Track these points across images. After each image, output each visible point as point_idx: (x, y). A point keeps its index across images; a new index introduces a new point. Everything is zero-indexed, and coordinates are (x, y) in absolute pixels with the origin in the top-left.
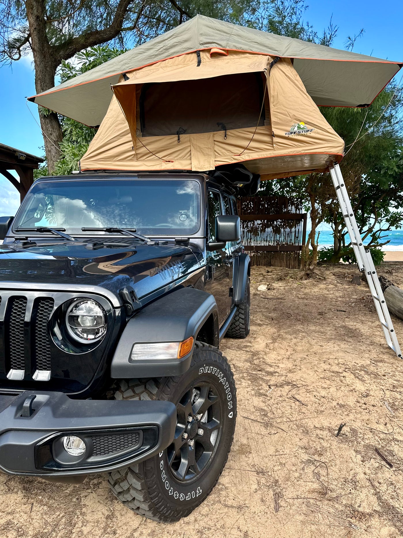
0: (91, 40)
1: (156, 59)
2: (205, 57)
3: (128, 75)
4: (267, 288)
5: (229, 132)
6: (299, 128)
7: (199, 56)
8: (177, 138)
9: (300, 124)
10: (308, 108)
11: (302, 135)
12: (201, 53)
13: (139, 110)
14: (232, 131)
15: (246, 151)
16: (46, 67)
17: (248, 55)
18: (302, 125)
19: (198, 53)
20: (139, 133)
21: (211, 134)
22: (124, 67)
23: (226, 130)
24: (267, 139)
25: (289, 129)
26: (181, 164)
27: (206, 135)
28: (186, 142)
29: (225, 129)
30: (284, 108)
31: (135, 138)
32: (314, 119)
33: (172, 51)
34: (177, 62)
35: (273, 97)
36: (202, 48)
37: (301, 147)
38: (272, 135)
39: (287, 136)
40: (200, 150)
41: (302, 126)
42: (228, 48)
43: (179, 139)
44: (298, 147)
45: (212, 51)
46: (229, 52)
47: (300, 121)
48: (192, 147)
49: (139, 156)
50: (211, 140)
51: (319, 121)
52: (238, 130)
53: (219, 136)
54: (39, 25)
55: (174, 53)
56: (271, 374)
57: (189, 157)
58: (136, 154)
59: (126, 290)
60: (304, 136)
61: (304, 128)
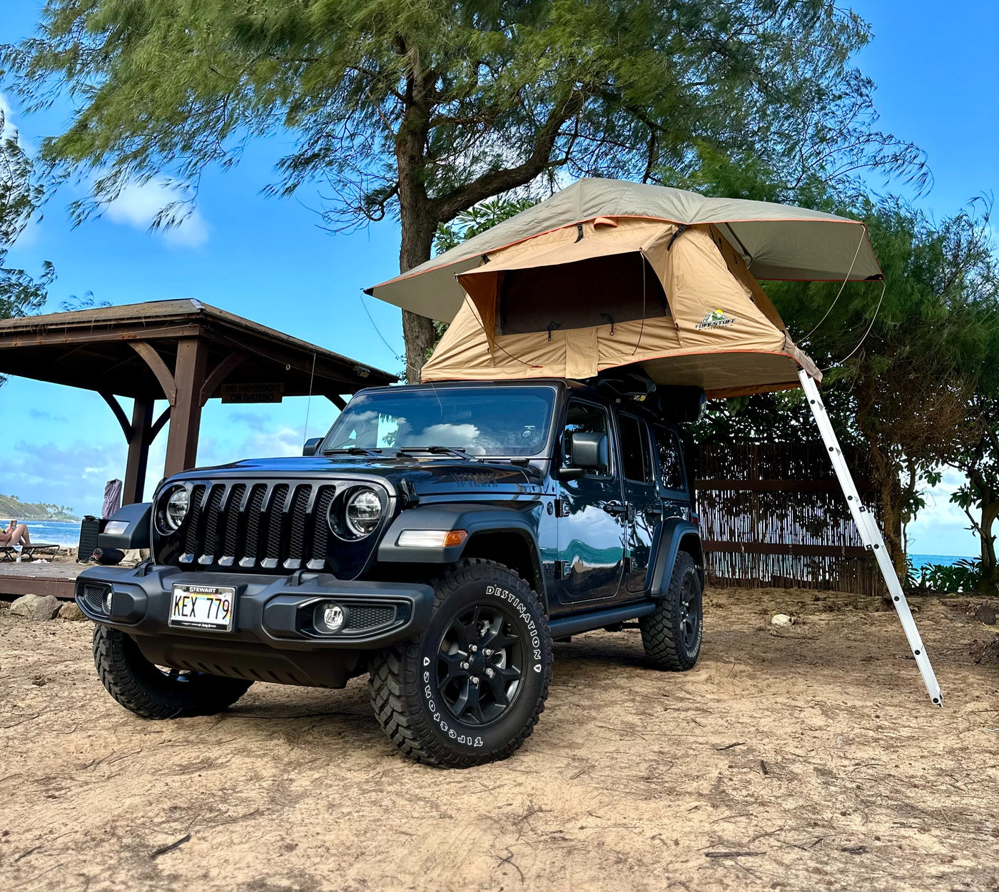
1: (525, 236)
2: (588, 230)
3: (490, 258)
4: (790, 620)
5: (617, 326)
6: (715, 317)
7: (580, 229)
8: (547, 336)
9: (716, 312)
10: (727, 290)
11: (720, 328)
12: (584, 226)
14: (622, 324)
15: (638, 350)
16: (418, 232)
18: (720, 314)
19: (580, 226)
20: (499, 330)
21: (594, 328)
22: (484, 247)
23: (613, 323)
24: (670, 334)
25: (699, 319)
26: (553, 370)
27: (587, 330)
28: (560, 340)
29: (612, 321)
30: (692, 292)
31: (492, 339)
32: (736, 305)
33: (545, 224)
34: (551, 239)
36: (585, 218)
37: (719, 343)
38: (676, 329)
39: (697, 329)
40: (579, 351)
41: (719, 316)
42: (616, 215)
43: (550, 337)
44: (714, 343)
45: (597, 222)
46: (618, 221)
47: (717, 309)
48: (568, 347)
49: (497, 360)
50: (593, 336)
51: (745, 308)
52: (630, 323)
53: (604, 331)
55: (549, 227)
56: (682, 699)
57: (563, 359)
58: (493, 358)
59: (403, 482)
60: (722, 328)
61: (721, 318)
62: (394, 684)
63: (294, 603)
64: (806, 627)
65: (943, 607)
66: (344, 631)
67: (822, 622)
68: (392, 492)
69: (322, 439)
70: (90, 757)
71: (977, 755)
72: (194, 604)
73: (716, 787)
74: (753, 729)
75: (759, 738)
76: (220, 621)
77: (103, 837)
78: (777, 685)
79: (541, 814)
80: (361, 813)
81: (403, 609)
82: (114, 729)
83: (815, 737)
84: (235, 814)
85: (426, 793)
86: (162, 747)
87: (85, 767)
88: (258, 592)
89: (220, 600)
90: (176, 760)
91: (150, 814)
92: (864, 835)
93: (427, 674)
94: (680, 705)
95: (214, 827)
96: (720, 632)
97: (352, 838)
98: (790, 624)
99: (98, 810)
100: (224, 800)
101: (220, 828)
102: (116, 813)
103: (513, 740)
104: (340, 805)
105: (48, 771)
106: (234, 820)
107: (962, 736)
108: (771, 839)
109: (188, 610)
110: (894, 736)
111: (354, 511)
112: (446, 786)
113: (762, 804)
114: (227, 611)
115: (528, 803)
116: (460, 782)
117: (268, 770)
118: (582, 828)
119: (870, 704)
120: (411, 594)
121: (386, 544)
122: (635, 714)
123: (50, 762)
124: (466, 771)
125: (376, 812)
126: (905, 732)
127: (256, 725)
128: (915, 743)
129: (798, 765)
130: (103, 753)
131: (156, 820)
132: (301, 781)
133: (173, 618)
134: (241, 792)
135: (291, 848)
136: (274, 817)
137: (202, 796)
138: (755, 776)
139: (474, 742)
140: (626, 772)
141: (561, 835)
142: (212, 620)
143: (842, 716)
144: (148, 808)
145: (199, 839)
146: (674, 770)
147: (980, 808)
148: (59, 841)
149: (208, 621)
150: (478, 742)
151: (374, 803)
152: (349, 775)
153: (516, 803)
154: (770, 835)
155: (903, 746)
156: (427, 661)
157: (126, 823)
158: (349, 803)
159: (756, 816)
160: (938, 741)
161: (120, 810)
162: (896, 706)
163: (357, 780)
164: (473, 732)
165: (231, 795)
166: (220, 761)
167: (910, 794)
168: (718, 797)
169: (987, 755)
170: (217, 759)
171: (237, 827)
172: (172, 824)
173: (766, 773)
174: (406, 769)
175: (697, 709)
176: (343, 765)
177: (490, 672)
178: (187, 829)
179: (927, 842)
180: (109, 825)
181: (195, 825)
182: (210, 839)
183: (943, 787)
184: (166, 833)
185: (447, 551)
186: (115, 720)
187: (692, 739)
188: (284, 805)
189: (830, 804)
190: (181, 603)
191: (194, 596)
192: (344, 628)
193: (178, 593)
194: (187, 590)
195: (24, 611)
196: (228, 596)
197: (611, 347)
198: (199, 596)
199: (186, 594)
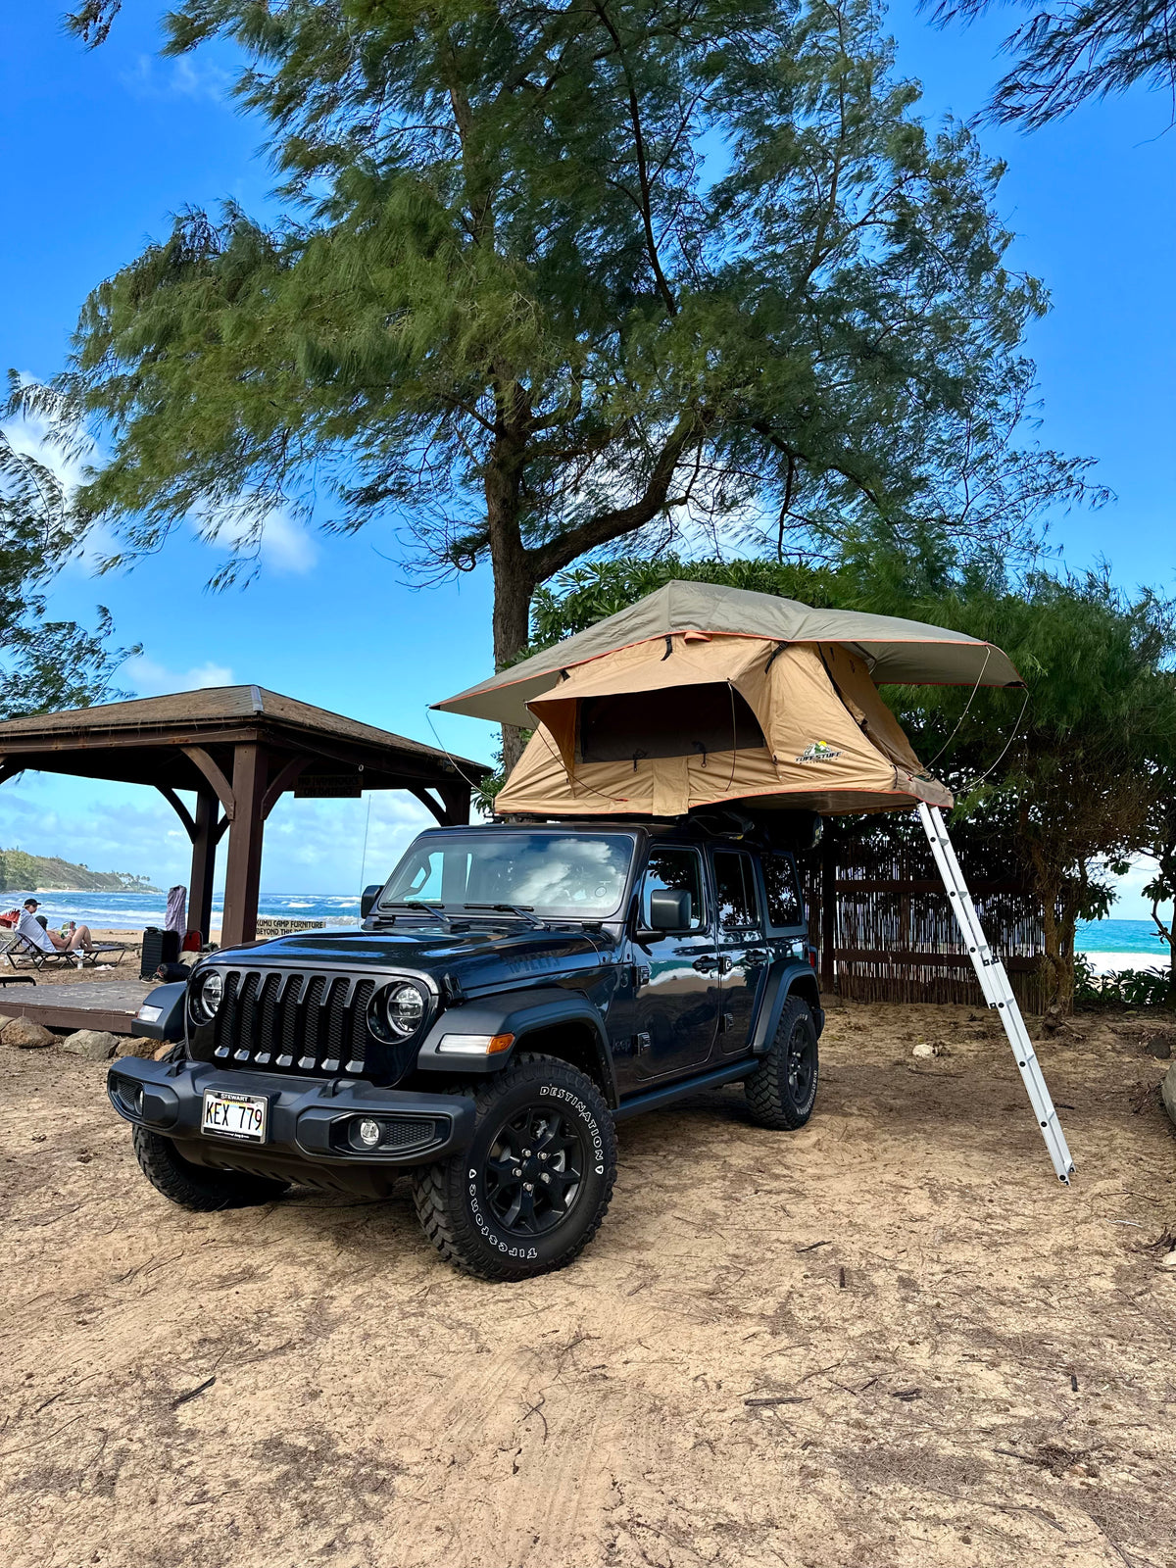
0: (602, 531)
1: (608, 649)
2: (679, 644)
3: (569, 672)
4: (934, 1052)
5: (709, 756)
6: (818, 750)
7: (669, 643)
8: (632, 765)
9: (820, 743)
10: (831, 718)
11: (823, 761)
12: (673, 639)
14: (715, 755)
15: (735, 784)
16: (513, 592)
17: (740, 640)
18: (823, 746)
19: (668, 638)
20: (579, 757)
21: (684, 758)
22: (563, 661)
23: (705, 753)
24: (767, 767)
25: (803, 752)
26: (639, 804)
27: (676, 760)
28: (645, 771)
29: (704, 751)
30: (793, 720)
31: (570, 768)
32: (841, 736)
33: (631, 636)
34: (637, 653)
35: (777, 702)
36: (675, 631)
37: (821, 780)
38: (775, 762)
39: (798, 762)
40: (668, 783)
41: (822, 748)
42: (709, 631)
43: (635, 767)
44: (817, 779)
45: (687, 636)
46: (712, 637)
47: (821, 740)
48: (655, 779)
49: (578, 792)
50: (683, 768)
51: (851, 739)
52: (724, 753)
53: (695, 762)
54: (506, 516)
55: (635, 639)
56: (777, 1177)
57: (650, 793)
58: (574, 790)
59: (447, 977)
60: (826, 762)
61: (825, 751)
62: (437, 1198)
63: (327, 1117)
64: (951, 1061)
65: (1113, 1035)
66: (381, 1148)
67: (970, 1054)
68: (435, 989)
69: (382, 887)
70: (128, 1264)
71: (1084, 1258)
72: (226, 1112)
73: (783, 1306)
74: (846, 1220)
75: (849, 1233)
76: (253, 1132)
77: (127, 1379)
78: (894, 1149)
79: (587, 1342)
80: (395, 1347)
81: (442, 1125)
82: (156, 1225)
83: (912, 1232)
84: (265, 1348)
85: (468, 1317)
86: (205, 1249)
87: (121, 1278)
88: (292, 1101)
89: (253, 1110)
90: (216, 1269)
91: (179, 1349)
92: (926, 1372)
93: (474, 1186)
94: (775, 1185)
95: (241, 1365)
96: (852, 1067)
97: (379, 1382)
98: (933, 1055)
99: (126, 1343)
100: (257, 1328)
101: (248, 1366)
102: (143, 1348)
103: (572, 1248)
104: (377, 1335)
105: (81, 1286)
106: (262, 1356)
107: (1077, 1229)
108: (824, 1379)
109: (220, 1118)
110: (1000, 1228)
111: (396, 1007)
112: (492, 1306)
113: (827, 1330)
114: (260, 1121)
115: (577, 1329)
116: (508, 1301)
117: (310, 1284)
118: (626, 1363)
119: (988, 1181)
120: (450, 1109)
121: (427, 1049)
122: (721, 1198)
123: (83, 1273)
124: (519, 1284)
125: (409, 1346)
126: (1016, 1223)
127: (308, 1218)
128: (1021, 1239)
129: (882, 1272)
130: (142, 1258)
131: (184, 1357)
132: (343, 1299)
133: (206, 1125)
134: (277, 1315)
135: (315, 1395)
136: (305, 1351)
137: (236, 1322)
138: (829, 1290)
139: (527, 1254)
140: (692, 1284)
141: (603, 1372)
142: (245, 1130)
143: (953, 1198)
144: (177, 1341)
145: (224, 1382)
146: (744, 1281)
147: (1064, 1333)
148: (82, 1385)
149: (241, 1131)
150: (532, 1254)
151: (412, 1332)
152: (393, 1291)
153: (562, 1330)
154: (822, 1372)
155: (1007, 1244)
156: (473, 1173)
157: (151, 1361)
158: (385, 1332)
159: (816, 1347)
160: (1049, 1236)
161: (148, 1343)
162: (1016, 1184)
163: (401, 1298)
164: (525, 1243)
165: (266, 1320)
166: (261, 1271)
167: (994, 1315)
168: (782, 1321)
169: (1096, 1257)
170: (259, 1267)
171: (264, 1366)
172: (199, 1362)
173: (842, 1285)
174: (455, 1283)
175: (792, 1191)
176: (390, 1276)
177: (546, 1177)
178: (213, 1368)
179: (990, 1382)
180: (134, 1365)
181: (223, 1362)
182: (234, 1382)
183: (1032, 1305)
184: (192, 1374)
185: (492, 1057)
186: (158, 1213)
187: (774, 1235)
188: (318, 1335)
189: (900, 1329)
190: (213, 1110)
191: (226, 1103)
192: (381, 1145)
193: (210, 1099)
194: (219, 1096)
195: (79, 1049)
196: (261, 1106)
197: (703, 780)
198: (231, 1104)
199: (218, 1101)
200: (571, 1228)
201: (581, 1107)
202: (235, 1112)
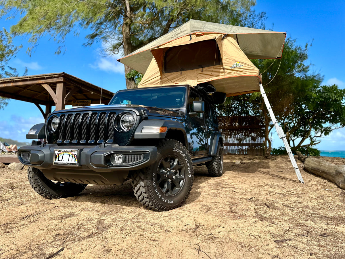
1: (172, 39)
2: (194, 37)
5: (204, 69)
6: (236, 65)
7: (191, 36)
9: (237, 63)
11: (238, 68)
12: (192, 35)
13: (164, 62)
14: (205, 68)
15: (211, 76)
17: (212, 34)
18: (238, 63)
20: (164, 71)
21: (196, 70)
23: (202, 68)
24: (222, 71)
25: (232, 65)
26: (182, 84)
27: (193, 70)
28: (184, 75)
30: (229, 56)
31: (161, 74)
32: (243, 60)
33: (179, 35)
34: (181, 40)
35: (224, 52)
36: (192, 33)
37: (238, 73)
38: (224, 69)
39: (231, 69)
40: (191, 77)
41: (238, 64)
42: (203, 32)
43: (181, 73)
44: (236, 73)
45: (197, 34)
46: (204, 34)
47: (237, 62)
48: (187, 76)
49: (163, 82)
50: (196, 73)
51: (246, 61)
52: (207, 67)
53: (199, 70)
55: (180, 36)
59: (142, 110)
60: (239, 68)
61: (239, 65)
62: (142, 182)
63: (103, 154)
64: (245, 164)
68: (138, 114)
70: (26, 214)
72: (63, 156)
73: (257, 213)
74: (253, 193)
75: (257, 196)
76: (73, 162)
77: (25, 250)
79: (200, 227)
80: (135, 232)
81: (146, 155)
82: (37, 203)
84: (83, 236)
85: (157, 221)
86: (55, 209)
87: (23, 218)
88: (88, 151)
89: (73, 154)
90: (60, 214)
91: (47, 238)
93: (154, 178)
95: (75, 242)
97: (134, 244)
98: (240, 164)
99: (25, 237)
100: (78, 229)
101: (77, 242)
102: (32, 239)
104: (126, 229)
105: (7, 221)
106: (83, 239)
107: (317, 192)
109: (60, 159)
110: (296, 193)
111: (123, 121)
112: (163, 218)
113: (276, 219)
114: (76, 158)
115: (195, 223)
116: (167, 216)
117: (95, 216)
118: (219, 232)
120: (149, 149)
121: (137, 132)
122: (213, 190)
123: (9, 217)
124: (168, 212)
125: (140, 232)
127: (89, 199)
129: (276, 204)
130: (31, 212)
131: (49, 241)
132: (108, 220)
133: (55, 162)
134: (85, 225)
135: (108, 251)
136: (99, 236)
137: (69, 228)
138: (266, 209)
139: (170, 202)
140: (223, 209)
141: (213, 236)
142: (70, 162)
144: (46, 236)
145: (68, 249)
148: (4, 254)
149: (68, 162)
150: (172, 202)
151: (138, 227)
152: (125, 216)
153: (191, 224)
154: (288, 231)
155: (302, 196)
156: (154, 174)
157: (36, 243)
158: (128, 228)
159: (278, 223)
160: (311, 194)
161: (34, 237)
162: (289, 184)
163: (130, 218)
164: (169, 198)
165: (81, 227)
166: (76, 213)
168: (260, 217)
171: (84, 242)
172: (56, 242)
173: (269, 207)
174: (146, 213)
175: (232, 187)
176: (123, 212)
177: (174, 177)
178: (63, 244)
179: (343, 230)
180: (28, 245)
181: (66, 242)
182: (72, 249)
184: (53, 247)
185: (161, 134)
187: (237, 197)
188: (103, 230)
190: (57, 157)
191: (63, 153)
192: (123, 163)
193: (56, 152)
194: (60, 151)
195: (12, 168)
196: (76, 153)
197: (201, 76)
198: (64, 153)
199: (59, 153)
200: (182, 194)
201: (184, 156)
202: (66, 156)
